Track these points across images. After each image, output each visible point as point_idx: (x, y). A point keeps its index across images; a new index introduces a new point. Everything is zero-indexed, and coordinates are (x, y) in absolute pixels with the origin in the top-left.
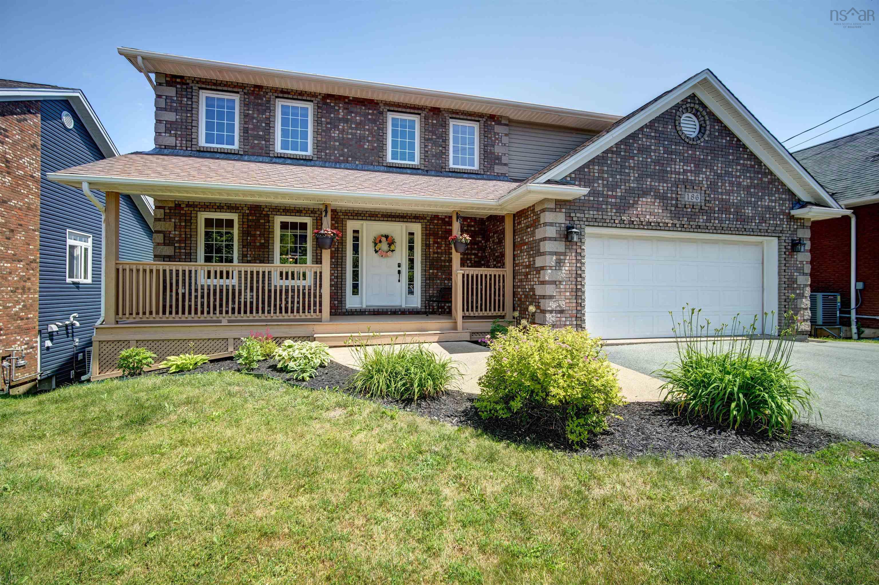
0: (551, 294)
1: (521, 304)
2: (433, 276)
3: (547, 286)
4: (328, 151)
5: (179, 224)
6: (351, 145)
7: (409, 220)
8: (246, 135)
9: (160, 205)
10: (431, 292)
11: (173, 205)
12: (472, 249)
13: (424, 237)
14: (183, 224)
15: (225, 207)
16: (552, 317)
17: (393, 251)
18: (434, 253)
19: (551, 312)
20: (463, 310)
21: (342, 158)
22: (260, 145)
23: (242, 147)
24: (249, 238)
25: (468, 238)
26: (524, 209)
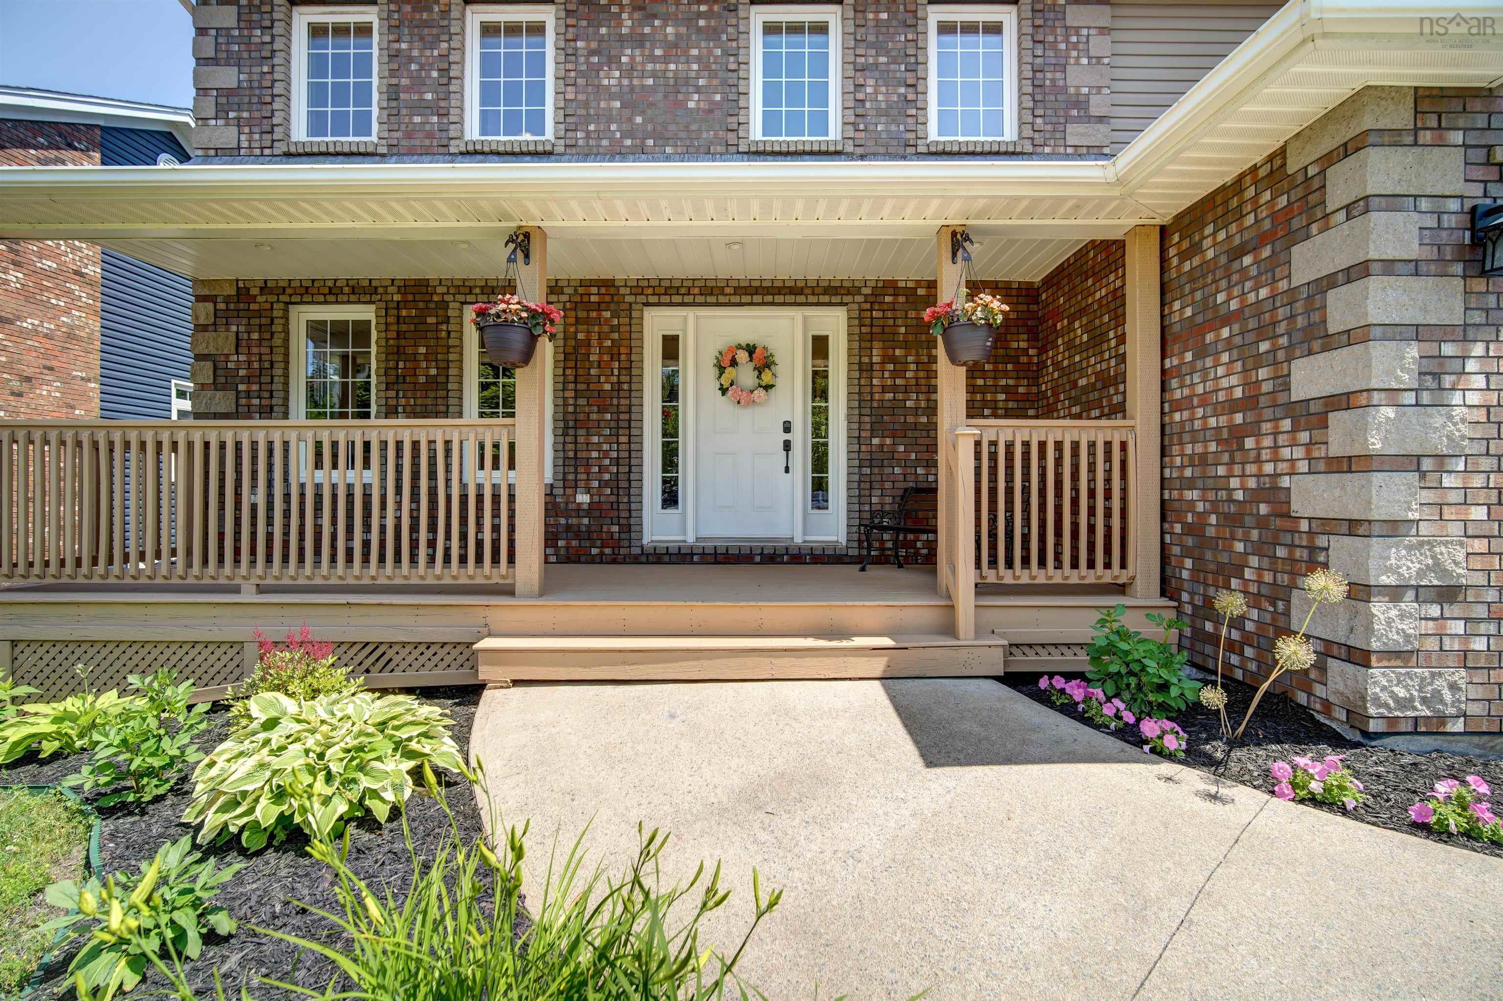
0: (1397, 512)
1: (1201, 547)
2: (880, 456)
3: (1377, 478)
4: (592, 127)
5: (245, 336)
6: (651, 105)
7: (812, 299)
8: (394, 104)
9: (206, 292)
10: (874, 500)
11: (233, 292)
12: (996, 374)
13: (856, 345)
14: (255, 336)
15: (346, 290)
16: (1402, 616)
17: (768, 387)
18: (884, 389)
19: (1395, 593)
20: (978, 564)
21: (628, 142)
22: (428, 127)
23: (386, 134)
24: (401, 365)
25: (996, 305)
26: (1223, 188)
